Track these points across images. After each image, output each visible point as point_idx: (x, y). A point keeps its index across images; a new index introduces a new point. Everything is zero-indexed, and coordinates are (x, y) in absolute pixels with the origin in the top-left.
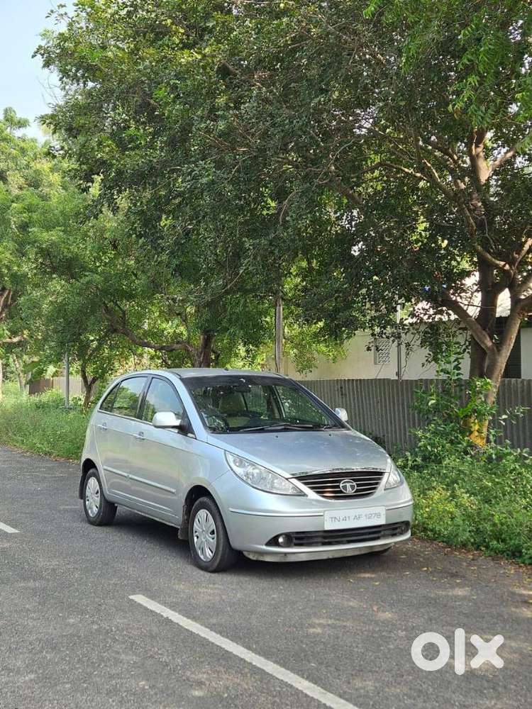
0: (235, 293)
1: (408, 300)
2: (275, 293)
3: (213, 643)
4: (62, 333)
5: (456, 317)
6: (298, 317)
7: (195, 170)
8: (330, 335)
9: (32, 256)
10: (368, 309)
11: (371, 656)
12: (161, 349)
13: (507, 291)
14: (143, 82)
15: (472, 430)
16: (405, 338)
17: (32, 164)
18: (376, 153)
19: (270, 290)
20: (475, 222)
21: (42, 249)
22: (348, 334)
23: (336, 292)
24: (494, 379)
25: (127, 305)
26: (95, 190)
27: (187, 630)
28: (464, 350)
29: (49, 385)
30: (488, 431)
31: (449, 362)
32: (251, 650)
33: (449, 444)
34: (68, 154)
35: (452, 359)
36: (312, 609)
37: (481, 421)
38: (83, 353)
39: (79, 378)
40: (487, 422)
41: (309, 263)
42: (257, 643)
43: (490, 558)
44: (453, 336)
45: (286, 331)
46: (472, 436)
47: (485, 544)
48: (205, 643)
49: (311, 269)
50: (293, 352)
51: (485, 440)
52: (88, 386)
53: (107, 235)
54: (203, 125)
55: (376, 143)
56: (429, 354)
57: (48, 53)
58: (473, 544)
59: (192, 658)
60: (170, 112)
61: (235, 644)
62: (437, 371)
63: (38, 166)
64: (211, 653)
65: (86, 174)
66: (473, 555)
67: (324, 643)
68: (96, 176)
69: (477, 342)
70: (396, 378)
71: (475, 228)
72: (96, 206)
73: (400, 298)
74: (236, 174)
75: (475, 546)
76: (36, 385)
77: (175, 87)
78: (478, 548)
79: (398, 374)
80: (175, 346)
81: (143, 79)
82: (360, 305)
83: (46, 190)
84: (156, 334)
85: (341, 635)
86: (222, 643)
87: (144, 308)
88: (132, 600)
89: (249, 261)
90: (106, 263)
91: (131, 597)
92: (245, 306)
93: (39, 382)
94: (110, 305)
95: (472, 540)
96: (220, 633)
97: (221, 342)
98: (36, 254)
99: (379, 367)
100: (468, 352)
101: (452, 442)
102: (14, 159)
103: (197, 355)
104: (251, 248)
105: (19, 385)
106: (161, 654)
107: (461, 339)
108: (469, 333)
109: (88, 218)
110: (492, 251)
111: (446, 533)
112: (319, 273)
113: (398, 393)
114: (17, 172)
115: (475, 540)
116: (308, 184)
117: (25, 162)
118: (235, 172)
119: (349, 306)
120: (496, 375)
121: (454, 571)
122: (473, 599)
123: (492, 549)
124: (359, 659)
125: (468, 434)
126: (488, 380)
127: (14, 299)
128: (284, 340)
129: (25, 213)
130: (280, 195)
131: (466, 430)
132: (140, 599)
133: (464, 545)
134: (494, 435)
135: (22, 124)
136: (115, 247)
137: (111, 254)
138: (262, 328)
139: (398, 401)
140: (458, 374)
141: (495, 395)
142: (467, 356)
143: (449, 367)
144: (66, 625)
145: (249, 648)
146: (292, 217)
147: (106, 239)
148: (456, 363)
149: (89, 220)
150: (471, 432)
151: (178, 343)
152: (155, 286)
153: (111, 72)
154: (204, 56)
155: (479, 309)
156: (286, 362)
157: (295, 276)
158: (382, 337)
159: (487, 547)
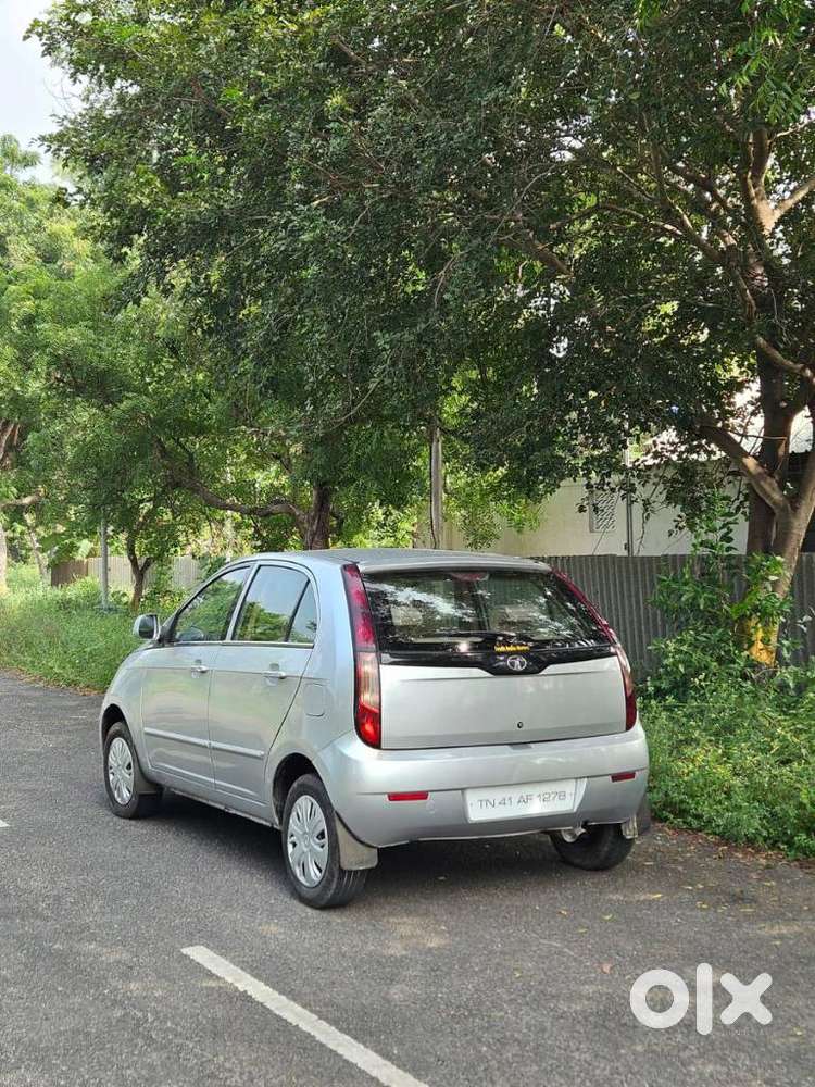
0: (364, 422)
1: (646, 429)
2: (429, 421)
3: (322, 1045)
4: (95, 490)
5: (724, 454)
6: (467, 459)
7: (292, 221)
8: (519, 488)
9: (42, 369)
10: (581, 445)
11: (605, 1069)
12: (251, 512)
13: (806, 411)
14: (206, 77)
15: (753, 639)
16: (642, 492)
17: (46, 223)
18: (588, 192)
19: (421, 416)
20: (755, 299)
21: (58, 357)
22: (547, 486)
23: (529, 418)
24: (787, 555)
25: (196, 444)
26: (135, 259)
27: (279, 1019)
28: (738, 509)
29: (82, 569)
30: (778, 641)
31: (714, 530)
32: (390, 1060)
33: (715, 664)
34: (89, 200)
35: (718, 523)
36: (497, 970)
37: (766, 625)
38: (127, 520)
39: (126, 560)
40: (776, 628)
41: (483, 372)
42: (401, 1043)
43: (796, 863)
44: (718, 486)
45: (448, 481)
46: (754, 650)
47: (785, 839)
48: (308, 1044)
49: (484, 382)
50: (459, 514)
51: (774, 655)
52: (139, 573)
53: (160, 332)
54: (304, 146)
55: (586, 175)
56: (679, 516)
57: (50, 32)
58: (765, 839)
59: (284, 1077)
60: (250, 124)
61: (362, 1047)
62: (694, 545)
63: (56, 227)
64: (318, 1065)
65: (119, 234)
66: (766, 858)
67: (519, 1043)
68: (136, 236)
69: (757, 494)
70: (625, 553)
71: (755, 308)
72: (137, 284)
73: (631, 427)
74: (361, 227)
75: (769, 842)
76: (62, 570)
77: (256, 85)
78: (774, 846)
79: (628, 547)
80: (274, 508)
81: (206, 71)
82: (567, 438)
83: (68, 265)
84: (243, 488)
85: (548, 1025)
86: (338, 1045)
87: (222, 448)
88: (186, 957)
89: (384, 370)
90: (160, 378)
91: (185, 951)
92: (380, 441)
93: (66, 565)
94: (169, 444)
95: (765, 833)
96: (335, 1022)
97: (344, 501)
98: (49, 364)
99: (597, 536)
100: (744, 513)
101: (720, 660)
102: (18, 216)
103: (308, 521)
104: (387, 347)
105: (38, 569)
106: (230, 1070)
107: (729, 490)
108: (745, 480)
109: (124, 304)
110: (782, 346)
111: (720, 821)
112: (498, 388)
113: (628, 578)
114: (22, 236)
115: (769, 833)
116: (480, 239)
117: (35, 222)
118: (360, 222)
119: (549, 440)
120: (790, 549)
121: (738, 890)
122: (776, 946)
123: (797, 848)
124: (582, 1075)
125: (746, 646)
126: (778, 558)
127: (23, 437)
128: (444, 495)
129: (29, 299)
130: (434, 260)
131: (743, 640)
132: (199, 954)
133: (750, 841)
134: (788, 649)
135: (28, 161)
136: (174, 351)
137: (167, 362)
138: (408, 476)
139: (629, 590)
140: (729, 549)
141: (788, 582)
142: (740, 518)
143: (714, 537)
144: (67, 1010)
145: (387, 1056)
146: (454, 293)
147: (158, 338)
148: (725, 530)
149: (126, 307)
150: (751, 644)
151: (278, 502)
152: (239, 413)
153: (152, 60)
154: (302, 26)
155: (760, 441)
156: (450, 529)
157: (460, 394)
158: (604, 491)
159: (790, 844)
